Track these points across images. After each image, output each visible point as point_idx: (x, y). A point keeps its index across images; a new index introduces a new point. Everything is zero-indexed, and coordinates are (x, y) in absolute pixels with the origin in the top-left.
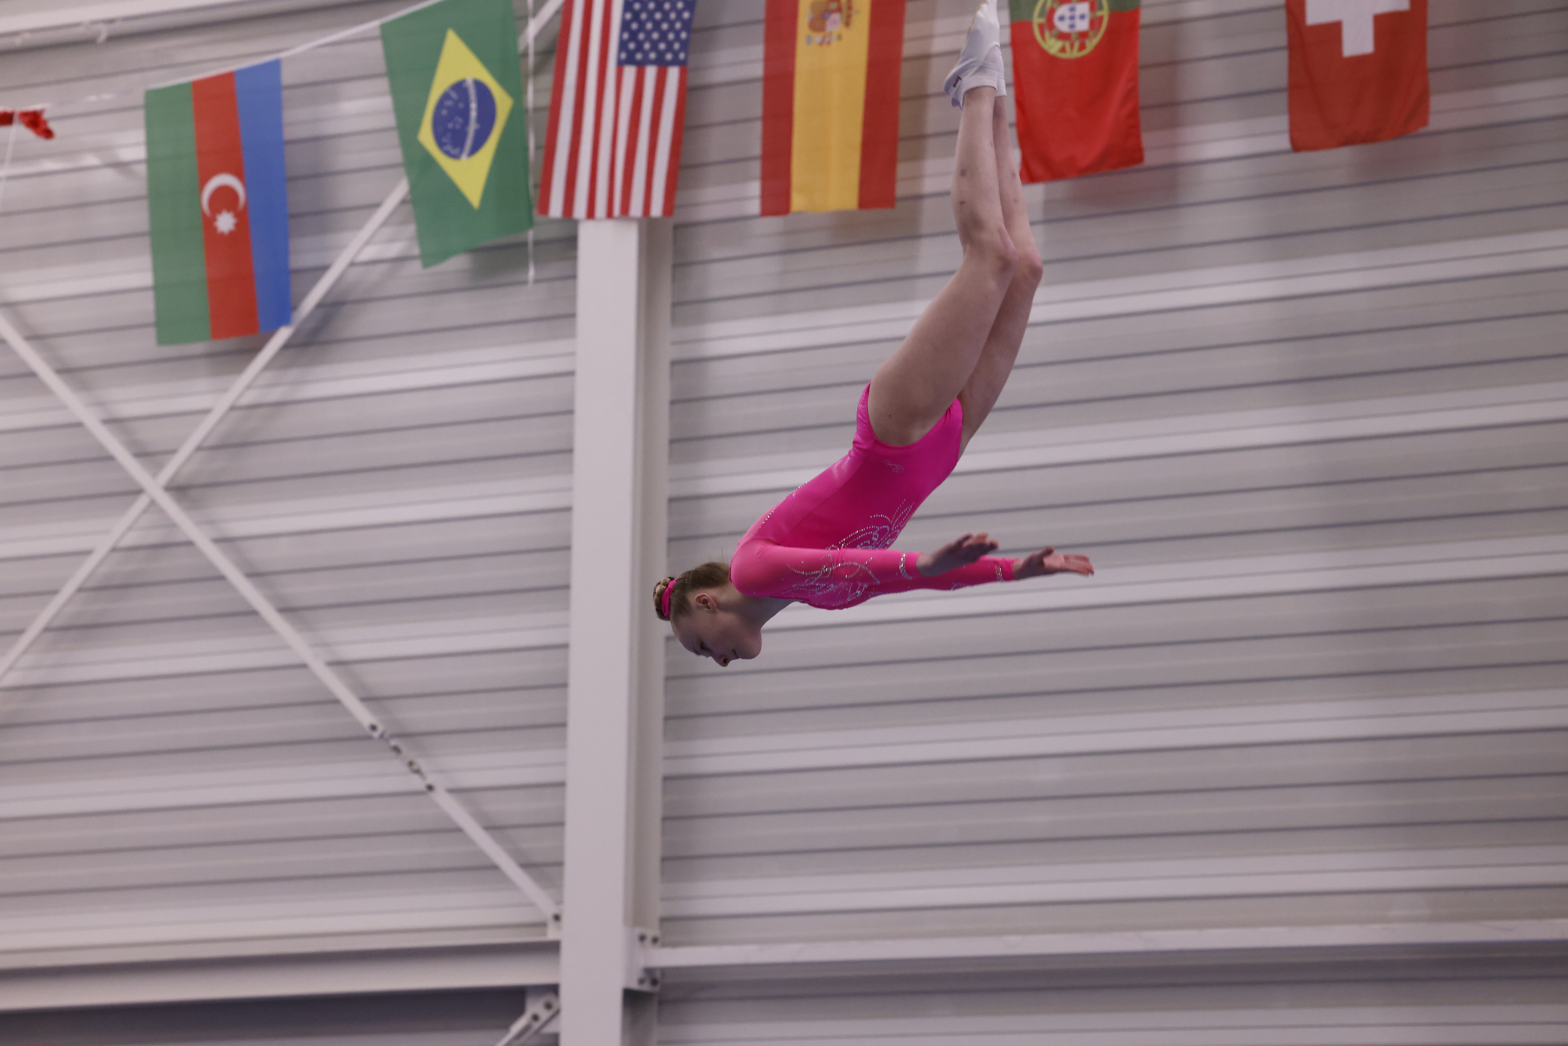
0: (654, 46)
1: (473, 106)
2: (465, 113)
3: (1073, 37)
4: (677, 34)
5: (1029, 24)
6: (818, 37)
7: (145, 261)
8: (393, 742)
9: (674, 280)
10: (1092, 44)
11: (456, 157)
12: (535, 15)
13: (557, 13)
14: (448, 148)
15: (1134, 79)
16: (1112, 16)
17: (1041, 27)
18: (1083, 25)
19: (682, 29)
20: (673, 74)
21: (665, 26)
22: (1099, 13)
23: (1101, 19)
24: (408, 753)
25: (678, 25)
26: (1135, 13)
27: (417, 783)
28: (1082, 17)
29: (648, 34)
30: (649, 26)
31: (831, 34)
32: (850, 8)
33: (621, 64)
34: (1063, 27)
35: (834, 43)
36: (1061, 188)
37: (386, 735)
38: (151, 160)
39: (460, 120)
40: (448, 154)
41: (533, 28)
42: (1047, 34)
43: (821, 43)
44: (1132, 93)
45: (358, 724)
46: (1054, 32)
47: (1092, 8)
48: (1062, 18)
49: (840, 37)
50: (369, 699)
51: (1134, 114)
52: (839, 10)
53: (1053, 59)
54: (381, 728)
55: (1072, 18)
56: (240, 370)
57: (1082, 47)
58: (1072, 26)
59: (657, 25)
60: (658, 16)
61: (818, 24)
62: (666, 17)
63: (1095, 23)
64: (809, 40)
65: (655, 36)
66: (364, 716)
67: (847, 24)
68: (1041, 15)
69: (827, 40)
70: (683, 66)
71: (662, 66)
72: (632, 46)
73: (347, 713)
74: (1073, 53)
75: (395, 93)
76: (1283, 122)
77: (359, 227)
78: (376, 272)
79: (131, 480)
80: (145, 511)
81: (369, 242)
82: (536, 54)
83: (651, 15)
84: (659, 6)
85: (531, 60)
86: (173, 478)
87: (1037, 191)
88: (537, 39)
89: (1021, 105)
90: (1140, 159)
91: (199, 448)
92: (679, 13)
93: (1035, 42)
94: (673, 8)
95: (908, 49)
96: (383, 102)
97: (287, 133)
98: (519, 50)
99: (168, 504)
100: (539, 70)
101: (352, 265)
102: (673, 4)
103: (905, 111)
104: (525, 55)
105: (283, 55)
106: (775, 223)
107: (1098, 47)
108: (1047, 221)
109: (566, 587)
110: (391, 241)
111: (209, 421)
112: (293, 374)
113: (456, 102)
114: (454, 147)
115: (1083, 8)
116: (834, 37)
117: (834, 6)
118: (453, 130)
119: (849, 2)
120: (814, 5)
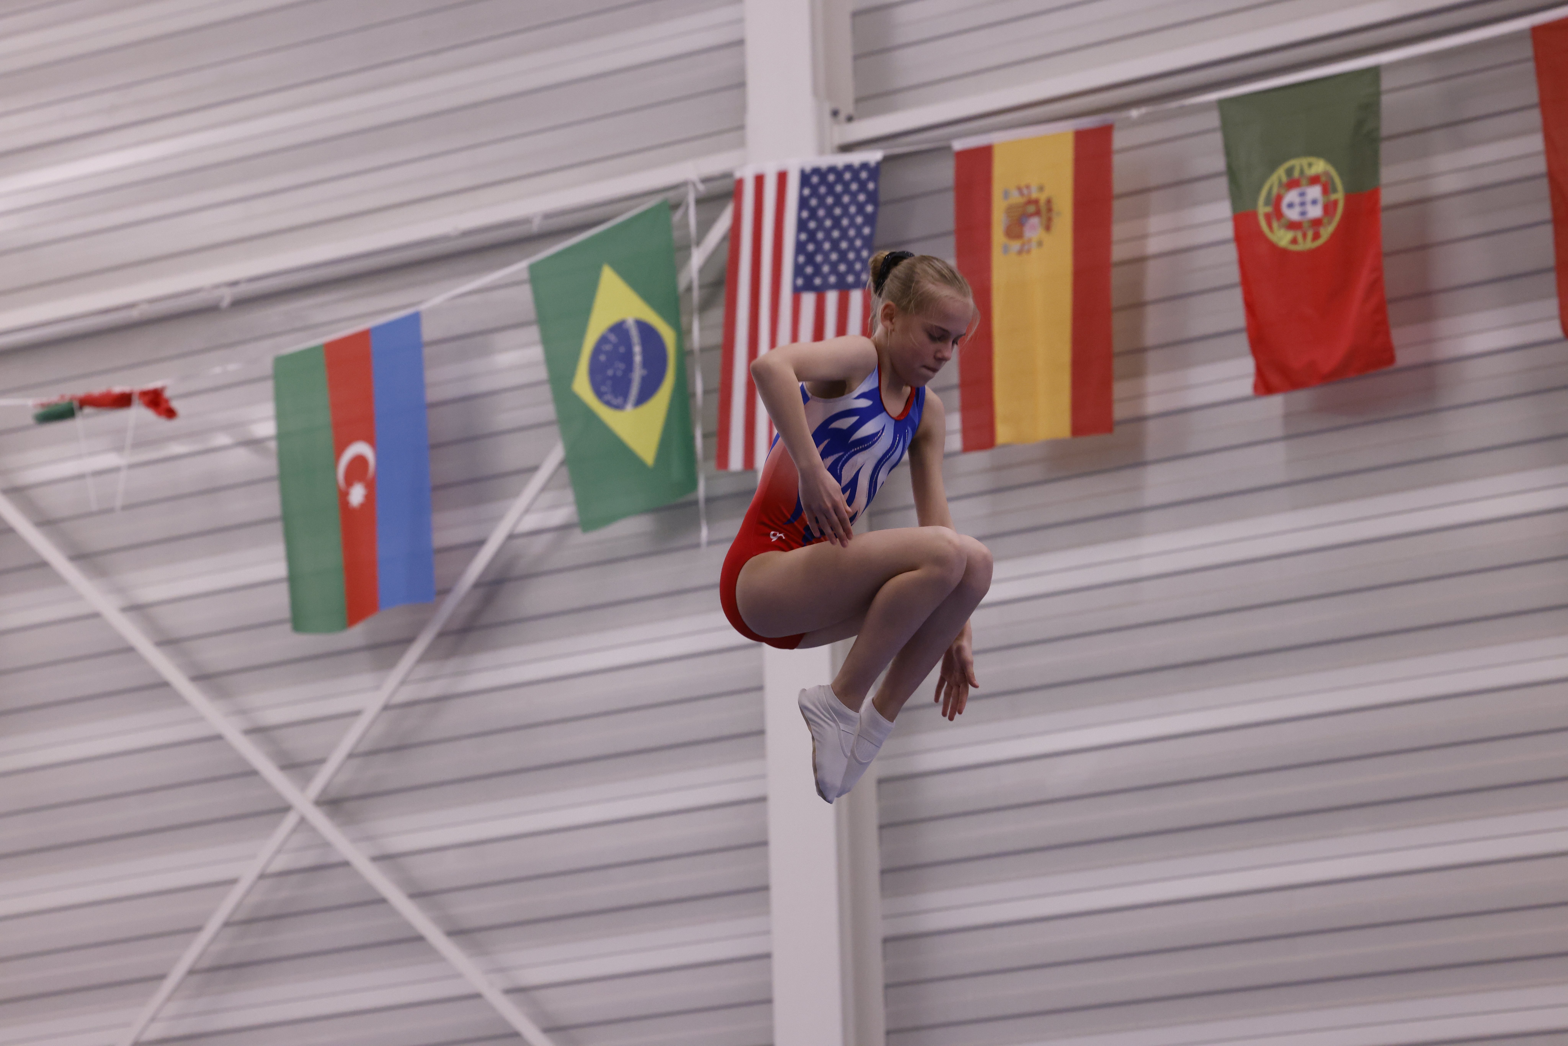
0: (834, 267)
1: (637, 349)
2: (628, 358)
3: (1305, 225)
4: (858, 252)
5: (1254, 215)
6: (1015, 245)
7: (279, 549)
10: (1326, 232)
11: (619, 407)
12: (698, 243)
13: (724, 239)
14: (609, 397)
15: (1378, 269)
16: (1348, 199)
17: (1268, 217)
18: (1315, 212)
19: (863, 247)
20: (856, 298)
21: (844, 245)
22: (1333, 197)
23: (1335, 203)
25: (858, 243)
26: (1374, 195)
28: (1314, 202)
29: (826, 255)
30: (827, 246)
31: (1030, 241)
32: (1050, 210)
33: (797, 292)
34: (1293, 215)
35: (1035, 251)
36: (1302, 398)
38: (282, 436)
39: (621, 366)
40: (609, 404)
41: (697, 258)
42: (1275, 224)
43: (1020, 252)
44: (1376, 285)
46: (1283, 221)
47: (1326, 191)
48: (1291, 205)
49: (1040, 244)
50: (552, 1029)
51: (1380, 309)
52: (1038, 213)
53: (1284, 252)
55: (1303, 204)
56: (389, 664)
57: (1316, 236)
58: (1303, 213)
59: (835, 245)
60: (836, 234)
61: (1015, 230)
63: (1329, 208)
64: (1006, 250)
65: (834, 257)
67: (1048, 228)
68: (1267, 203)
69: (1026, 247)
71: (844, 289)
72: (809, 270)
74: (1307, 244)
75: (546, 341)
76: (1552, 306)
77: (517, 494)
78: (540, 544)
79: (278, 796)
80: (294, 830)
81: (527, 511)
82: (701, 287)
83: (828, 232)
84: (837, 222)
85: (696, 294)
86: (324, 790)
87: (1276, 403)
88: (702, 270)
89: (1250, 307)
90: (1391, 359)
91: (351, 756)
92: (859, 229)
93: (1261, 235)
94: (852, 224)
95: (1118, 252)
96: (536, 352)
97: (432, 395)
98: (682, 284)
99: (319, 819)
100: (705, 306)
101: (511, 537)
102: (852, 218)
103: (1118, 322)
104: (689, 289)
105: (423, 307)
106: (979, 459)
107: (1334, 235)
108: (1287, 437)
109: (766, 888)
110: (553, 507)
111: (361, 724)
112: (452, 665)
113: (616, 347)
114: (616, 397)
115: (1315, 192)
116: (1034, 244)
117: (1031, 209)
118: (614, 378)
119: (1049, 202)
120: (1010, 210)
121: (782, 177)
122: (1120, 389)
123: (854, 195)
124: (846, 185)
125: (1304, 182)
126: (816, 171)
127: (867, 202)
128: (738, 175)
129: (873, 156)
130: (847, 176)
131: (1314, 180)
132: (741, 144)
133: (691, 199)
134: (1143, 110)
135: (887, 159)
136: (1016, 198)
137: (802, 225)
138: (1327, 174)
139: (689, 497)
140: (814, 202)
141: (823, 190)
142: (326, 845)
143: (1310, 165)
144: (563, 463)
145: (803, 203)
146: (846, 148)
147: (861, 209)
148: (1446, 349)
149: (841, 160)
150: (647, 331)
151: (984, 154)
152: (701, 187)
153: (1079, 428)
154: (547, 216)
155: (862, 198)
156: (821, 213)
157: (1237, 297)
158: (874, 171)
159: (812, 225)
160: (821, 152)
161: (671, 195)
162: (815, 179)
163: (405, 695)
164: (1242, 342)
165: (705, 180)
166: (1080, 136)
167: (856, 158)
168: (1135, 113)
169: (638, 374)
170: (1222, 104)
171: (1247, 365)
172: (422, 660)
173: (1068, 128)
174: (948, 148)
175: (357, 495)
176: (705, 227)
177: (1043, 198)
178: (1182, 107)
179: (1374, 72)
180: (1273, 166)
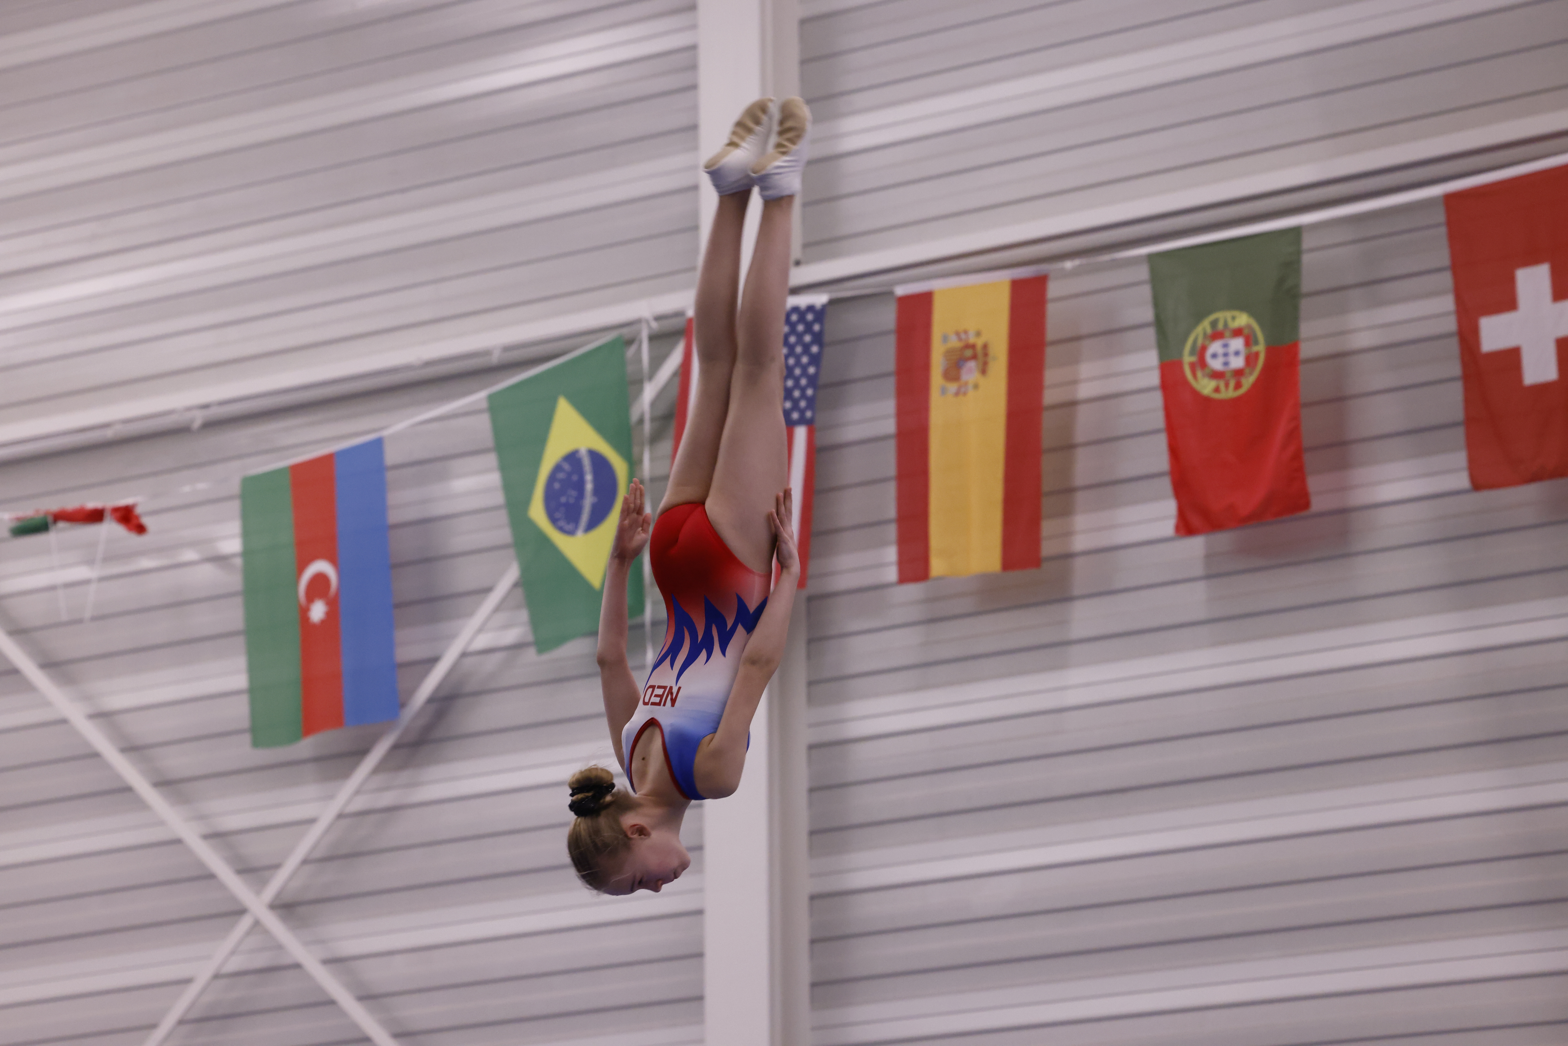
1: (589, 477)
2: (580, 486)
3: (1228, 375)
4: (803, 390)
5: (1180, 364)
6: (952, 387)
7: (240, 662)
9: (809, 657)
10: (1248, 382)
11: (571, 533)
12: (650, 378)
13: (675, 374)
14: (562, 523)
15: (1296, 418)
16: (1270, 350)
17: (1193, 366)
18: (1238, 363)
19: (808, 386)
20: (801, 433)
22: (1255, 349)
23: (1257, 354)
25: (803, 382)
26: (1293, 348)
28: (1237, 353)
31: (966, 383)
32: (986, 355)
34: (1216, 365)
35: (971, 393)
36: (1224, 539)
38: (247, 553)
39: (574, 493)
40: (562, 530)
41: (649, 392)
42: (1199, 374)
43: (957, 394)
44: (1294, 433)
46: (1207, 371)
47: (1248, 343)
48: (1214, 356)
49: (976, 386)
51: (1298, 456)
52: (974, 357)
53: (1207, 400)
55: (1226, 355)
56: (346, 774)
57: (1238, 386)
58: (1226, 364)
61: (953, 373)
63: (1251, 360)
64: (944, 391)
67: (984, 372)
68: (1192, 353)
69: (963, 390)
70: (810, 424)
74: (1229, 393)
75: (504, 468)
76: (1460, 458)
77: (471, 613)
78: (492, 662)
79: (234, 899)
80: (248, 933)
81: (480, 630)
82: (653, 419)
85: (647, 427)
86: (279, 894)
87: (1197, 544)
88: (653, 404)
89: (1174, 451)
90: (1306, 505)
91: (305, 862)
92: (804, 368)
93: (1186, 383)
94: (798, 363)
95: (1050, 397)
96: (494, 478)
97: (394, 517)
98: (634, 416)
99: (273, 923)
100: (655, 438)
101: (464, 655)
102: (798, 358)
103: (1048, 463)
104: (641, 421)
105: (386, 433)
106: (914, 590)
107: (1255, 385)
108: (1208, 577)
109: (700, 998)
110: (506, 627)
111: (316, 831)
112: (405, 776)
113: (569, 474)
114: (568, 523)
115: (1237, 344)
116: (970, 386)
117: (969, 353)
118: (567, 505)
119: (985, 347)
120: (948, 354)
122: (1047, 527)
123: (800, 336)
125: (1227, 334)
127: (813, 342)
129: (820, 299)
130: (794, 318)
131: (1237, 333)
133: (645, 336)
134: (1077, 262)
135: (832, 302)
136: (954, 343)
138: (1249, 326)
139: (636, 621)
142: (279, 947)
143: (1234, 318)
144: (516, 585)
147: (806, 348)
148: (1360, 497)
150: (599, 461)
151: (924, 301)
152: (654, 325)
153: (1008, 564)
154: (507, 349)
155: (808, 338)
157: (1161, 442)
158: (820, 314)
161: (625, 331)
163: (359, 804)
164: (1166, 484)
165: (658, 318)
166: (1017, 286)
167: (804, 300)
168: (1069, 265)
169: (588, 501)
170: (1151, 258)
171: (1170, 507)
172: (376, 770)
173: (1005, 277)
174: (891, 293)
175: (318, 611)
176: (657, 363)
177: (979, 343)
178: (1113, 260)
179: (1296, 232)
180: (1198, 318)
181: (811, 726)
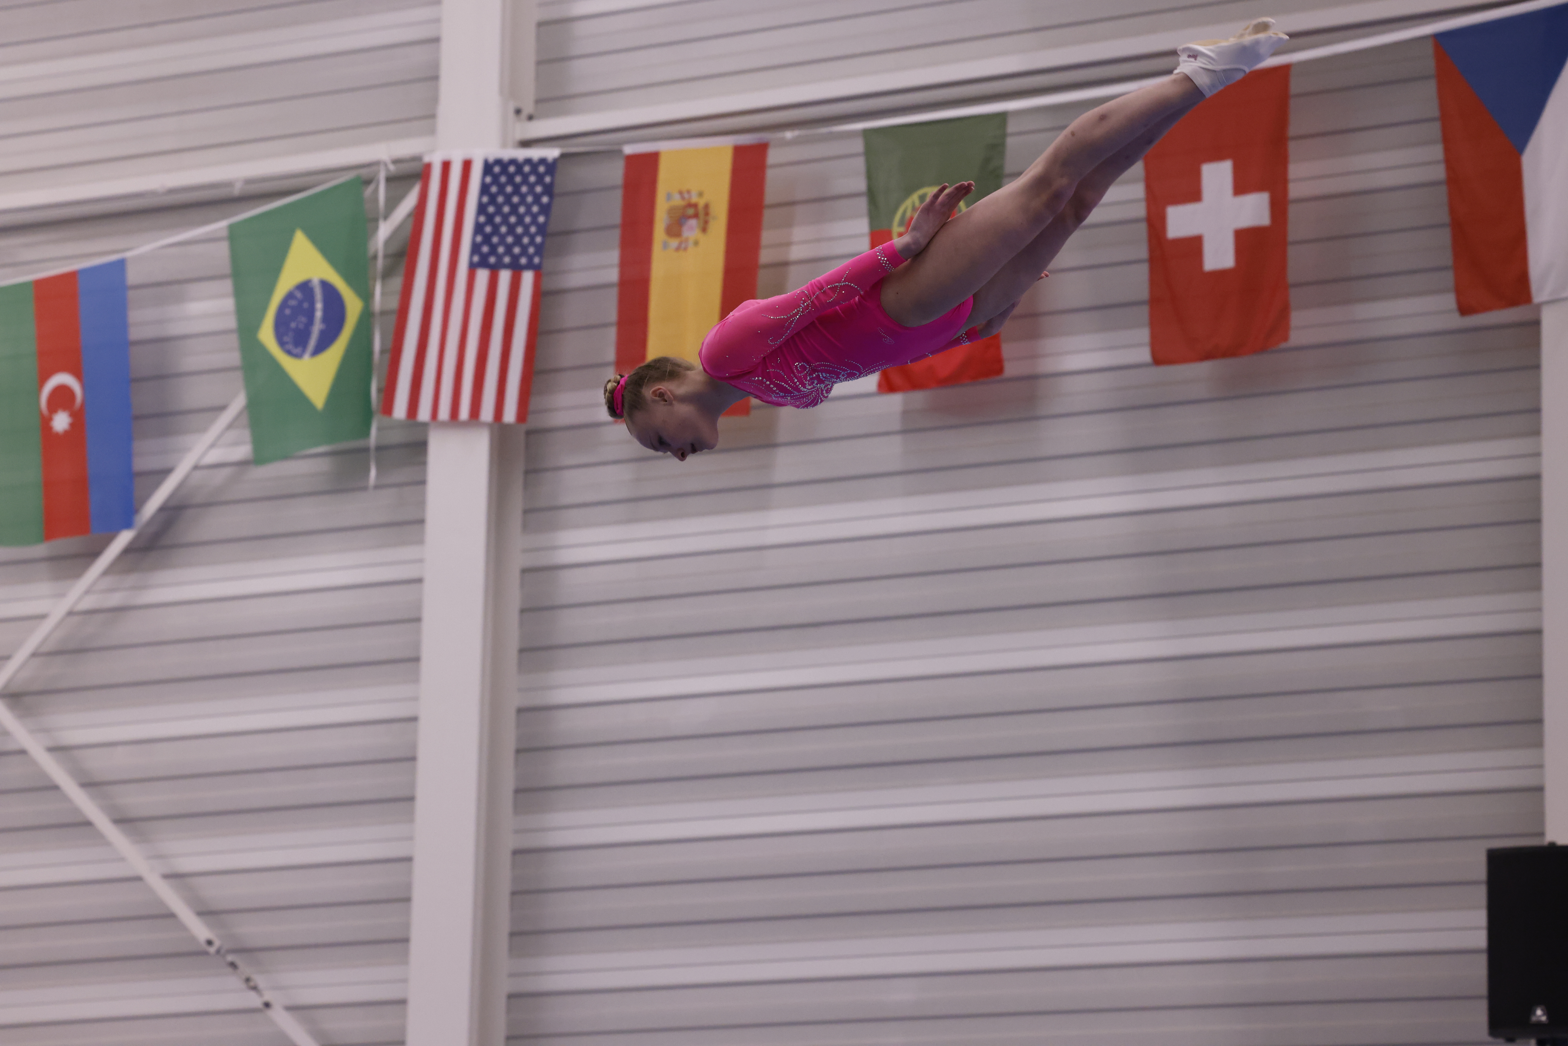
0: (509, 249)
1: (319, 306)
2: (310, 313)
4: (532, 238)
6: (674, 243)
8: (230, 958)
9: (526, 485)
11: (299, 357)
12: (386, 218)
13: (409, 215)
14: (290, 347)
19: (537, 234)
20: (528, 278)
21: (519, 230)
24: (245, 969)
25: (533, 229)
27: (254, 1000)
29: (503, 238)
30: (503, 229)
31: (687, 239)
32: (707, 214)
33: (472, 267)
35: (691, 249)
36: (919, 398)
37: (223, 951)
39: (304, 319)
40: (290, 353)
41: (384, 230)
43: (678, 249)
45: (193, 939)
49: (696, 243)
50: (206, 913)
52: (696, 216)
54: (217, 943)
56: (77, 575)
59: (511, 230)
60: (513, 219)
61: (675, 229)
62: (520, 221)
64: (665, 246)
65: (510, 240)
66: (200, 930)
67: (704, 230)
68: (900, 224)
69: (683, 246)
70: (537, 270)
71: (517, 270)
72: (485, 249)
73: (183, 927)
75: (238, 294)
76: (1143, 334)
77: (204, 429)
78: (221, 476)
81: (213, 446)
82: (386, 256)
83: (505, 218)
84: (514, 209)
85: (380, 263)
87: (895, 401)
88: (387, 242)
90: (1000, 370)
91: (34, 655)
92: (534, 217)
94: (528, 211)
95: (765, 256)
97: (135, 333)
98: (369, 253)
100: (388, 273)
101: (196, 467)
102: (529, 207)
104: (375, 257)
105: (128, 255)
108: (904, 432)
109: (411, 799)
110: (236, 444)
111: (45, 628)
112: (132, 579)
113: (300, 302)
114: (296, 346)
116: (691, 242)
117: (691, 211)
118: (296, 330)
119: (707, 206)
120: (671, 211)
121: (467, 165)
123: (532, 187)
124: (525, 177)
126: (498, 162)
127: (544, 193)
128: (426, 159)
129: (552, 153)
130: (527, 169)
132: (432, 131)
133: (382, 176)
134: (796, 132)
135: (563, 156)
136: (677, 201)
137: (481, 209)
139: (361, 444)
140: (494, 189)
141: (503, 179)
144: (244, 410)
145: (484, 189)
146: (526, 144)
147: (537, 199)
148: (1048, 365)
149: (522, 154)
150: (330, 292)
151: (651, 160)
152: (392, 167)
154: (249, 181)
156: (500, 199)
158: (551, 167)
159: (491, 209)
160: (504, 145)
161: (364, 172)
162: (497, 169)
163: (88, 603)
165: (396, 162)
166: (739, 151)
167: (535, 153)
168: (789, 135)
169: (317, 327)
170: (866, 133)
172: (106, 572)
173: (728, 143)
174: (620, 152)
175: (60, 422)
176: (393, 203)
177: (701, 203)
178: (831, 133)
179: (1002, 117)
180: (909, 191)
181: (525, 551)
